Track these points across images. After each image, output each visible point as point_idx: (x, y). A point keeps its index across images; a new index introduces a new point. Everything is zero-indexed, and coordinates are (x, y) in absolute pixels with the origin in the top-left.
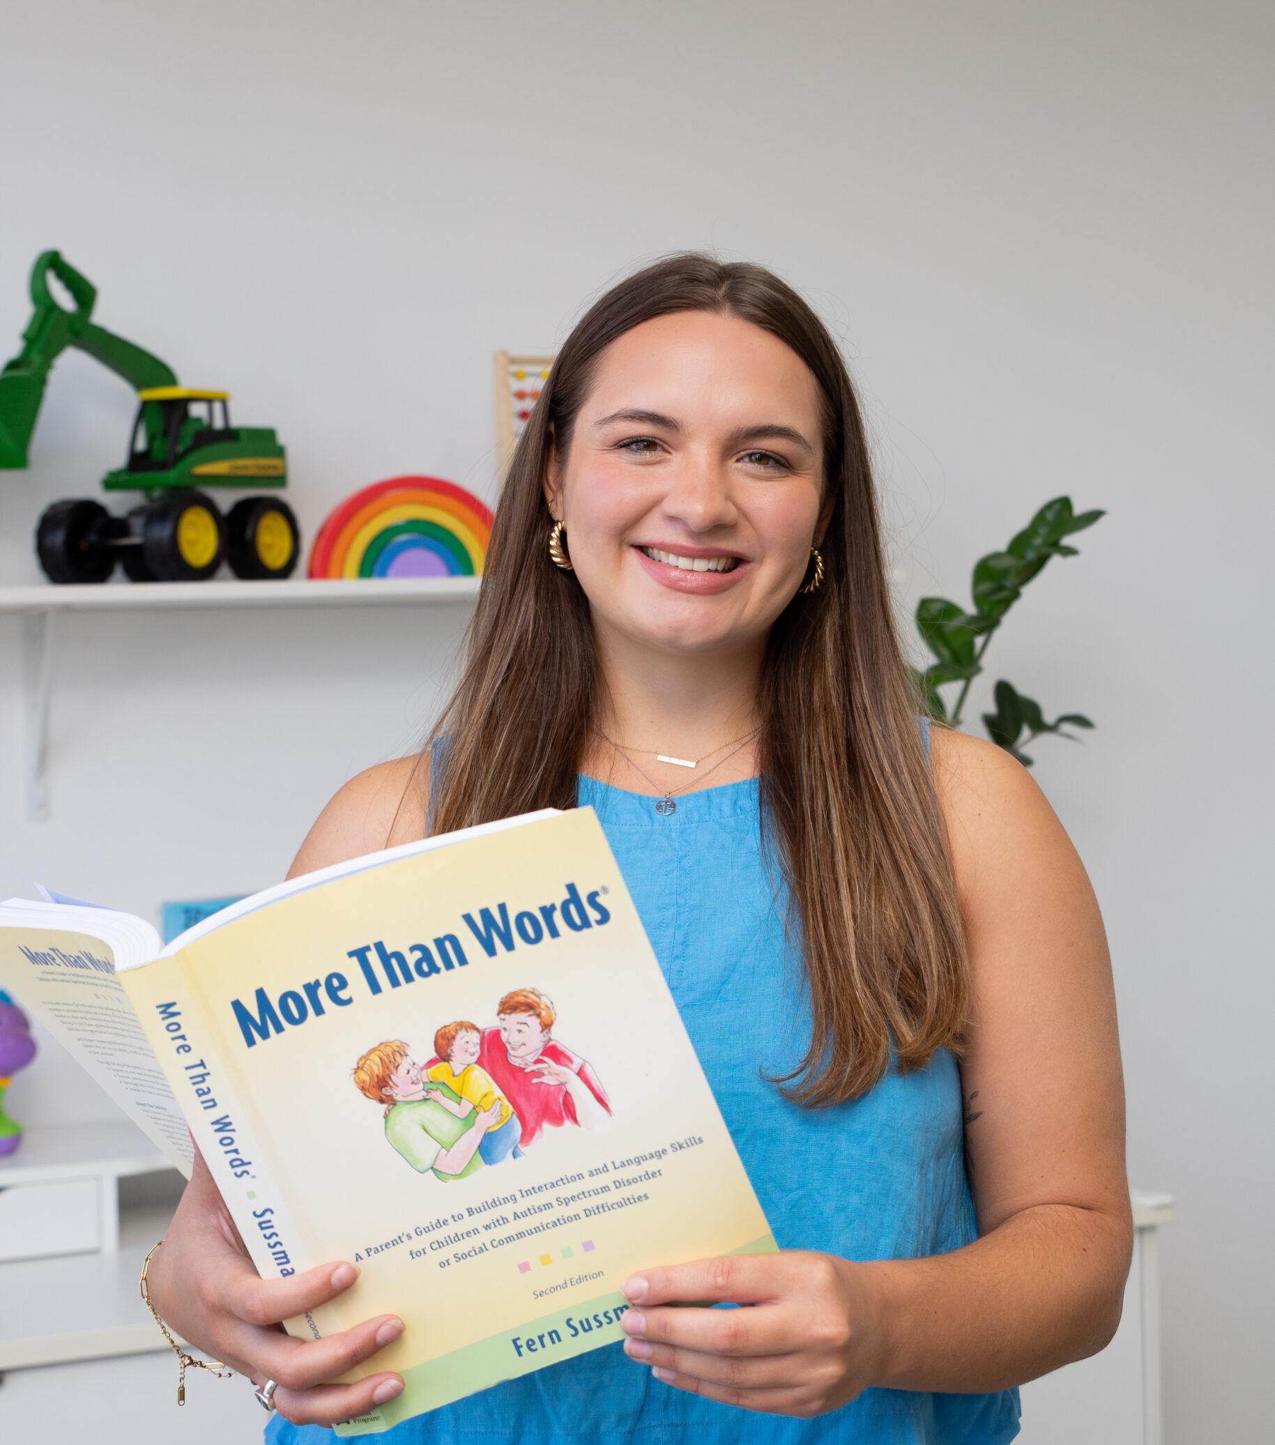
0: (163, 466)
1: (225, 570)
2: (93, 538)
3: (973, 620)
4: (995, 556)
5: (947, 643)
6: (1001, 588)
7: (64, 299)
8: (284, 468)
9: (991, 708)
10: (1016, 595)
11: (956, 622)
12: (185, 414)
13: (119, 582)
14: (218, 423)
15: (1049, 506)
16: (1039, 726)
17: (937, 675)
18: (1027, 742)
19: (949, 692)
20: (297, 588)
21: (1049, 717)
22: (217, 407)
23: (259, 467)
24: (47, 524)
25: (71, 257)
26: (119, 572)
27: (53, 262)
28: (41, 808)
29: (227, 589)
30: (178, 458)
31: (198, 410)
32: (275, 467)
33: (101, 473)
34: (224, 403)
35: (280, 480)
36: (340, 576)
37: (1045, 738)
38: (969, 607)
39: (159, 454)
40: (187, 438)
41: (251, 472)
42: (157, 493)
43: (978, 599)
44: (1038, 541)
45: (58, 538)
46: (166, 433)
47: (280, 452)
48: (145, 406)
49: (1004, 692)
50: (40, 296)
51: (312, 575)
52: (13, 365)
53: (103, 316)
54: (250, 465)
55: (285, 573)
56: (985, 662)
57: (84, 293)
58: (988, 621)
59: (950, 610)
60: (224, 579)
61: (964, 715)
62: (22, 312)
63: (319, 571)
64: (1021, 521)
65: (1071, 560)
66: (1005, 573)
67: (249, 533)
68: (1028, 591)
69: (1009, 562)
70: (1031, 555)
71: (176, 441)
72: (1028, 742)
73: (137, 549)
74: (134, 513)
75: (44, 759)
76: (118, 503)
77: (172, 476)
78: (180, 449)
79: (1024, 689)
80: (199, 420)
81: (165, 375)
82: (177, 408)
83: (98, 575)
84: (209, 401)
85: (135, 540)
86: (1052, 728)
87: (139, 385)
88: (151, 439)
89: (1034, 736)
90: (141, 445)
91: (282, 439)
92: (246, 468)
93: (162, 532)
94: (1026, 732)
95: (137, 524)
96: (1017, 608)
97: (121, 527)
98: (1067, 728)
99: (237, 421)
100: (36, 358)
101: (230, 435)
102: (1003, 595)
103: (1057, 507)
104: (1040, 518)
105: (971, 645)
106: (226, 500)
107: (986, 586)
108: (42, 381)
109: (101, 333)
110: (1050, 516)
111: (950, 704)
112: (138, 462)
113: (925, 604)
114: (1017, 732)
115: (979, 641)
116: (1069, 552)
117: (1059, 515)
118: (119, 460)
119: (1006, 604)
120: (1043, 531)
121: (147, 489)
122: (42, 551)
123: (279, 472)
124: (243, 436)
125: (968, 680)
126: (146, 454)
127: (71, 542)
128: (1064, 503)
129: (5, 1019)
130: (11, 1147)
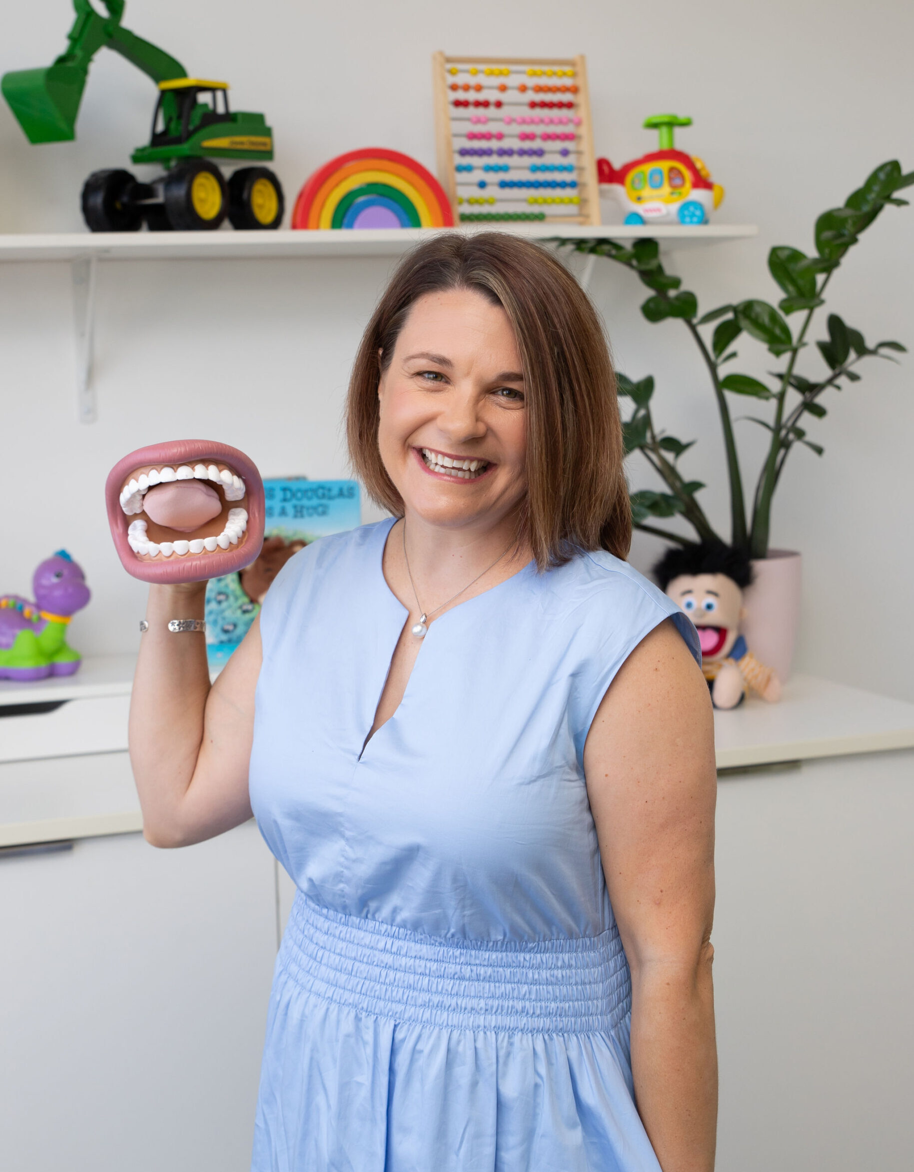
0: (179, 140)
1: (226, 223)
2: (125, 199)
3: (815, 261)
4: (836, 210)
5: (794, 282)
6: (841, 235)
7: (101, 9)
8: (272, 144)
9: (825, 337)
10: (854, 240)
11: (803, 264)
12: (194, 101)
14: (221, 109)
15: (881, 168)
16: (862, 351)
17: (788, 306)
18: (853, 362)
19: (794, 321)
20: (285, 236)
21: (870, 344)
22: (219, 95)
23: (253, 143)
24: (90, 189)
26: (145, 225)
28: (90, 413)
30: (190, 135)
31: (204, 98)
32: (264, 144)
33: (131, 151)
34: (224, 91)
35: (268, 154)
36: (317, 227)
37: (867, 360)
38: (811, 252)
39: (174, 132)
40: (196, 121)
41: (246, 147)
42: (173, 163)
43: (820, 244)
44: (872, 196)
45: (98, 200)
46: (179, 117)
47: (268, 132)
48: (163, 93)
49: (835, 323)
50: (82, 5)
51: (294, 227)
52: (61, 60)
54: (245, 141)
55: (274, 225)
56: (824, 296)
58: (829, 263)
59: (796, 255)
60: (226, 229)
61: (806, 339)
62: (68, 18)
63: (302, 222)
64: (859, 182)
65: (903, 208)
66: (843, 221)
67: (245, 195)
68: (862, 237)
69: (848, 214)
70: (866, 208)
71: (188, 124)
72: (855, 363)
73: (160, 208)
74: (155, 182)
75: (91, 375)
76: (144, 173)
77: (185, 149)
78: (191, 127)
79: (850, 322)
80: (206, 105)
81: (177, 70)
82: (187, 95)
84: (212, 90)
85: (158, 200)
86: (874, 352)
87: (157, 78)
88: (168, 122)
89: (858, 358)
90: (160, 127)
91: (269, 122)
92: (242, 143)
93: (179, 192)
94: (852, 355)
95: (161, 190)
96: (853, 250)
97: (147, 190)
98: (884, 351)
99: (234, 108)
100: (79, 53)
101: (229, 117)
102: (843, 240)
103: (889, 168)
104: (873, 178)
105: (814, 282)
106: (227, 171)
107: (827, 234)
108: (85, 72)
109: (128, 34)
110: (882, 176)
111: (795, 331)
112: (158, 139)
113: (775, 251)
114: (846, 355)
115: (820, 278)
116: (900, 203)
117: (889, 175)
118: (144, 139)
119: (843, 248)
120: (876, 188)
121: (166, 162)
122: (87, 210)
123: (268, 148)
124: (239, 118)
125: (811, 310)
126: (165, 133)
127: (109, 202)
128: (895, 166)
129: (66, 572)
130: (73, 670)
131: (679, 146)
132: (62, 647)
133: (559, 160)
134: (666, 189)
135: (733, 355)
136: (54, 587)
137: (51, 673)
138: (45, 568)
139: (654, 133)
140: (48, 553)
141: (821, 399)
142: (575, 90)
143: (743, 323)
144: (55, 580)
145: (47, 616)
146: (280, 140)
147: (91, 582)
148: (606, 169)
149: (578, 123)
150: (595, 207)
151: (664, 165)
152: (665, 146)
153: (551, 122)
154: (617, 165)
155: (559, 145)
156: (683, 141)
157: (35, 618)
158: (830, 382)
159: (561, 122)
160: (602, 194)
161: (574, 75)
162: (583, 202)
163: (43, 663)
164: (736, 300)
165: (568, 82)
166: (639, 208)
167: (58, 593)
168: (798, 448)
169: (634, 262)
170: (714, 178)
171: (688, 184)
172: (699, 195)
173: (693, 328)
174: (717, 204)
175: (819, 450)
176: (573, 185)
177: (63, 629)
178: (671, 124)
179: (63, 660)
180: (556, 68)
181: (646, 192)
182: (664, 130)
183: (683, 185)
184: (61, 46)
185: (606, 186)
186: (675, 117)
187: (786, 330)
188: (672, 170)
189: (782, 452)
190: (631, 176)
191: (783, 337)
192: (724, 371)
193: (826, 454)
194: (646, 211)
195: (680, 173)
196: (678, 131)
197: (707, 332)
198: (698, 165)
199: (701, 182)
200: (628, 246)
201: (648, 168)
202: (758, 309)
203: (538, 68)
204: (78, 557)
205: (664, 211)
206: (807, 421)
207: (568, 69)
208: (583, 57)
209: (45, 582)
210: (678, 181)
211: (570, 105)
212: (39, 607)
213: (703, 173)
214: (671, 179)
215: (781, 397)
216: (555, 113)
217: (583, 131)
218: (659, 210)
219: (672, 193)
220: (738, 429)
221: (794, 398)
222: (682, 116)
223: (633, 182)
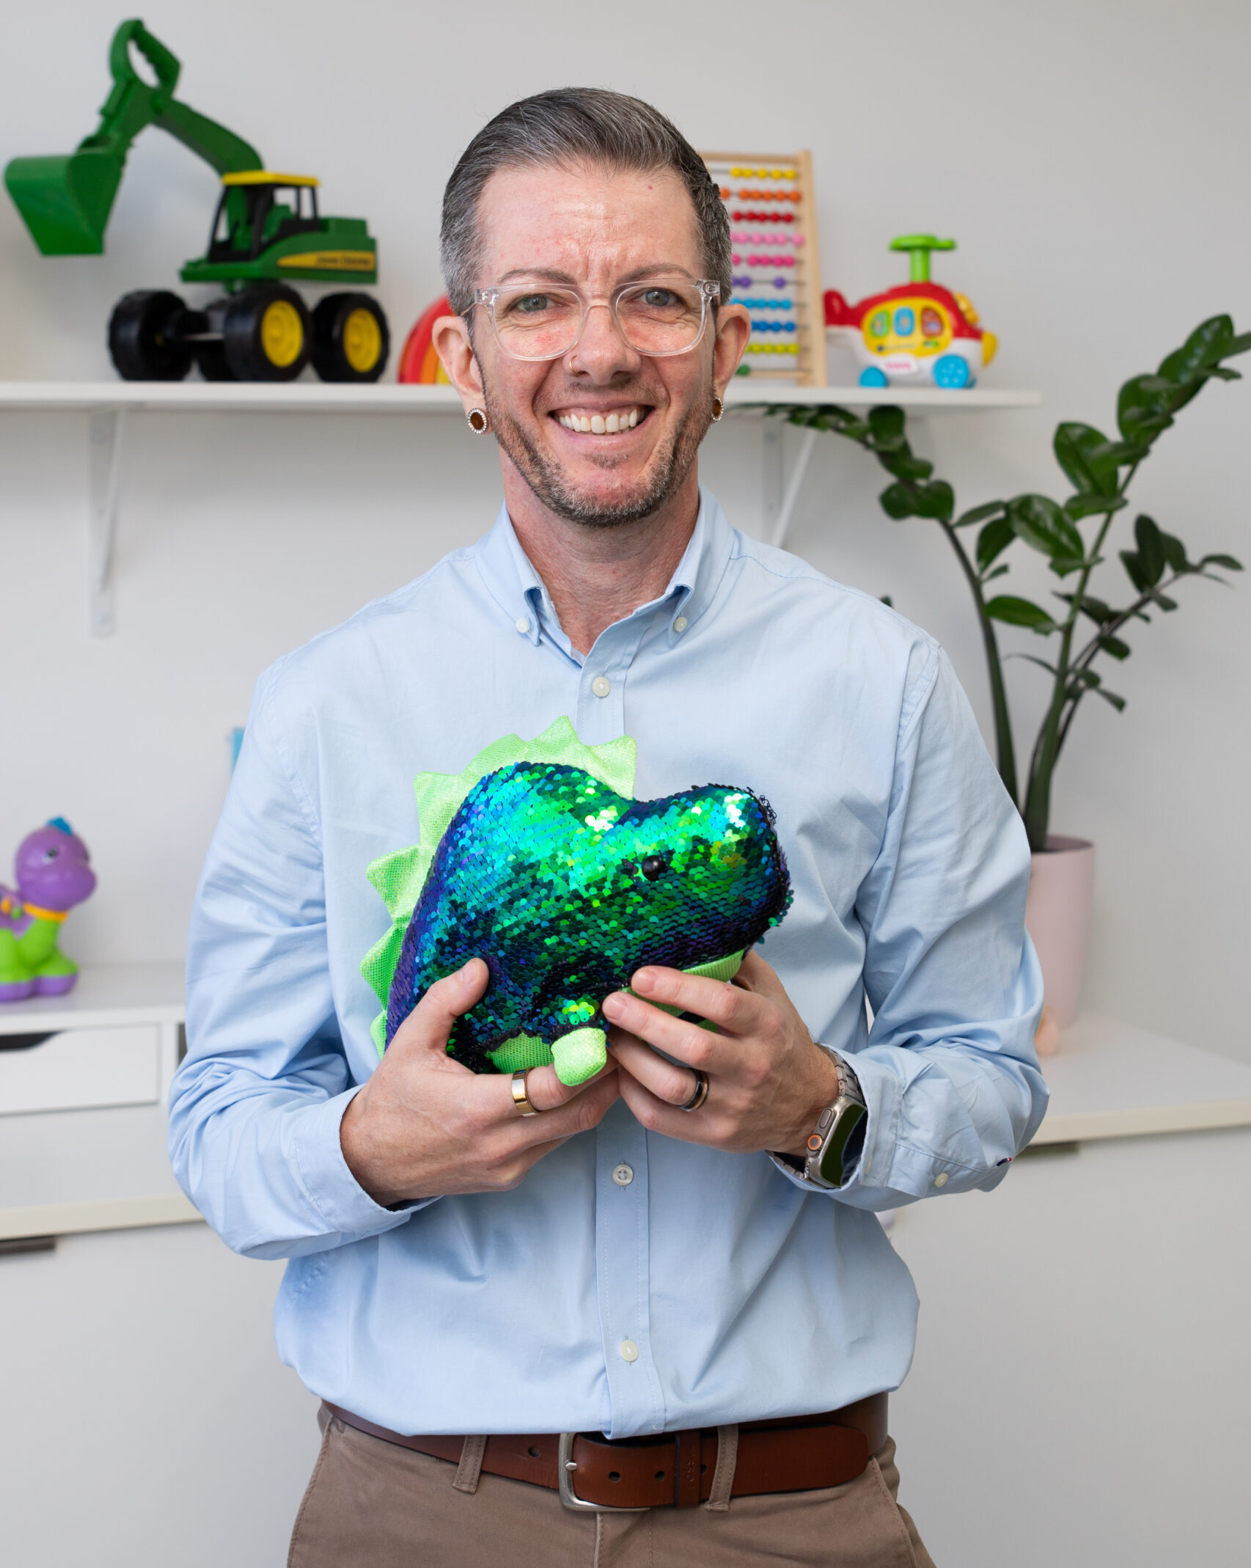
0: (246, 256)
1: (309, 371)
2: (169, 332)
3: (1118, 447)
4: (1146, 378)
5: (1088, 472)
6: (1151, 414)
7: (146, 73)
8: (375, 262)
9: (1131, 545)
10: (1168, 422)
11: (1101, 449)
12: (271, 200)
13: (194, 380)
14: (307, 212)
15: (1207, 325)
16: (1182, 566)
17: (1078, 507)
18: (1169, 583)
19: (1088, 527)
20: (387, 392)
21: (1193, 557)
22: (306, 194)
23: (350, 261)
24: (121, 316)
25: (155, 28)
26: (195, 371)
27: (135, 33)
28: (105, 622)
29: (310, 391)
30: (263, 248)
31: (284, 197)
32: (365, 262)
33: (179, 264)
34: (313, 190)
35: (370, 276)
36: (433, 381)
37: (1189, 580)
38: (1113, 434)
39: (242, 244)
40: (273, 229)
41: (339, 266)
42: (238, 286)
43: (1123, 425)
44: (1194, 363)
45: (132, 332)
46: (250, 221)
47: (371, 245)
48: (228, 190)
49: (1145, 527)
50: (121, 68)
51: (402, 379)
52: (89, 143)
53: (187, 92)
54: (338, 257)
55: (373, 375)
56: (1128, 494)
57: (167, 66)
58: (1134, 451)
59: (1092, 436)
60: (308, 381)
61: (1103, 552)
62: (101, 86)
63: (410, 375)
64: (1177, 340)
65: (1233, 383)
66: (1155, 397)
67: (336, 332)
68: (1180, 417)
69: (1162, 385)
70: (1186, 379)
71: (260, 232)
72: (1171, 585)
73: (216, 346)
74: (212, 307)
75: (110, 569)
76: (196, 296)
77: (255, 268)
78: (265, 238)
79: (1166, 525)
80: (286, 208)
81: (251, 159)
82: (263, 193)
83: (174, 373)
84: (297, 187)
85: (215, 336)
86: (1196, 569)
87: (222, 168)
88: (233, 228)
89: (1176, 577)
90: (223, 234)
91: (373, 231)
92: (335, 261)
93: (244, 327)
94: (1168, 573)
95: (218, 319)
96: (1166, 436)
97: (199, 321)
98: (1212, 568)
99: (325, 211)
100: (115, 135)
101: (318, 224)
102: (1155, 420)
103: (1217, 325)
104: (1196, 337)
105: (1115, 476)
106: (312, 295)
107: (1134, 411)
108: (121, 161)
109: (184, 110)
110: (1208, 335)
111: (1088, 539)
112: (219, 251)
113: (1063, 429)
114: (1160, 572)
115: (1123, 471)
116: (1231, 375)
117: (1218, 334)
118: (199, 249)
119: (1155, 432)
120: (1200, 351)
121: (228, 281)
122: (116, 345)
123: (369, 267)
124: (332, 226)
125: (1110, 514)
126: (228, 244)
127: (145, 336)
128: (1225, 322)
129: (63, 849)
130: (66, 987)
131: (938, 278)
132: (52, 954)
133: (770, 293)
134: (918, 337)
135: (1003, 569)
136: (44, 870)
137: (34, 991)
138: (33, 843)
139: (905, 257)
140: (38, 821)
141: (1124, 633)
142: (796, 198)
143: (1018, 526)
144: (47, 860)
145: (33, 911)
146: (388, 258)
147: (97, 864)
148: (836, 304)
149: (800, 243)
150: (819, 360)
151: (916, 305)
152: (919, 278)
153: (763, 240)
154: (852, 300)
155: (772, 272)
156: (943, 271)
157: (16, 913)
158: (1135, 610)
159: (775, 241)
160: (829, 339)
161: (796, 177)
162: (803, 351)
163: (24, 978)
164: (1008, 493)
165: (787, 186)
166: (881, 362)
167: (51, 879)
168: (1090, 699)
169: (871, 439)
170: (984, 324)
171: (948, 332)
172: (963, 347)
173: (950, 531)
174: (987, 360)
175: (1119, 704)
176: (790, 327)
177: (56, 930)
178: (927, 248)
179: (52, 972)
180: (772, 168)
181: (891, 339)
182: (918, 255)
183: (940, 332)
184: (90, 124)
185: (835, 330)
186: (933, 239)
187: (1076, 538)
188: (926, 311)
189: (1069, 704)
190: (869, 318)
191: (1072, 547)
192: (992, 590)
193: (1127, 709)
194: (890, 366)
195: (937, 316)
196: (936, 257)
197: (970, 536)
198: (963, 306)
199: (966, 329)
200: (862, 414)
201: (894, 307)
202: (1038, 507)
203: (745, 167)
204: (80, 827)
205: (914, 368)
206: (1103, 664)
207: (787, 169)
208: (808, 154)
209: (32, 862)
210: (934, 327)
211: (788, 219)
212: (22, 896)
213: (969, 316)
214: (924, 324)
215: (1068, 630)
216: (768, 229)
217: (806, 254)
218: (907, 365)
219: (926, 343)
220: (1010, 670)
221: (1086, 630)
222: (943, 236)
223: (873, 326)
